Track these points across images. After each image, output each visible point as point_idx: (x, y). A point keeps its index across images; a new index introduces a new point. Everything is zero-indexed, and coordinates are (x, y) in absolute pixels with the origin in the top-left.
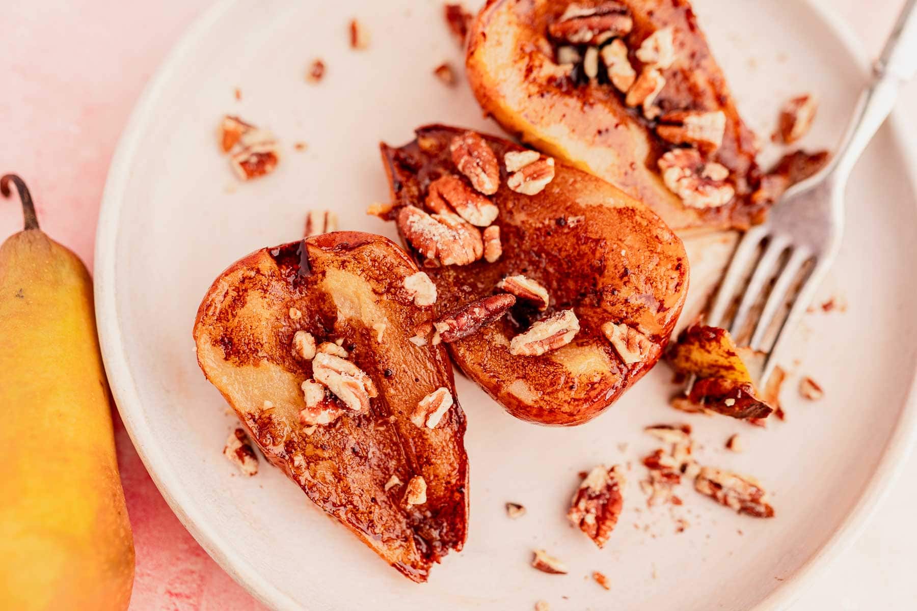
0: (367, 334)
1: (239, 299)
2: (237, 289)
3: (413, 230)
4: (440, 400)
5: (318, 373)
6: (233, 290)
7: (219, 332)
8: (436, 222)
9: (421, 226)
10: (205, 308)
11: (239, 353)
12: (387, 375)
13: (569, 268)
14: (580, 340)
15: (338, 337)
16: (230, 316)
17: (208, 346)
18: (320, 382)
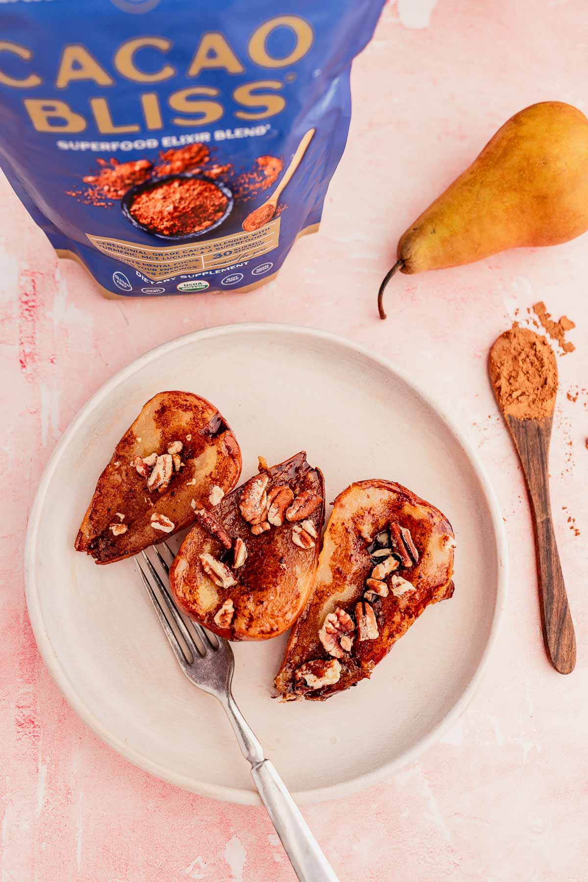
0: (190, 476)
1: (187, 409)
2: (191, 405)
3: (253, 484)
4: (167, 525)
5: (160, 459)
6: (190, 404)
7: (166, 403)
8: (261, 495)
9: (256, 487)
10: (177, 393)
11: (160, 417)
12: (173, 495)
13: (259, 573)
14: (221, 591)
15: (184, 463)
16: (176, 406)
17: (159, 402)
18: (156, 461)
